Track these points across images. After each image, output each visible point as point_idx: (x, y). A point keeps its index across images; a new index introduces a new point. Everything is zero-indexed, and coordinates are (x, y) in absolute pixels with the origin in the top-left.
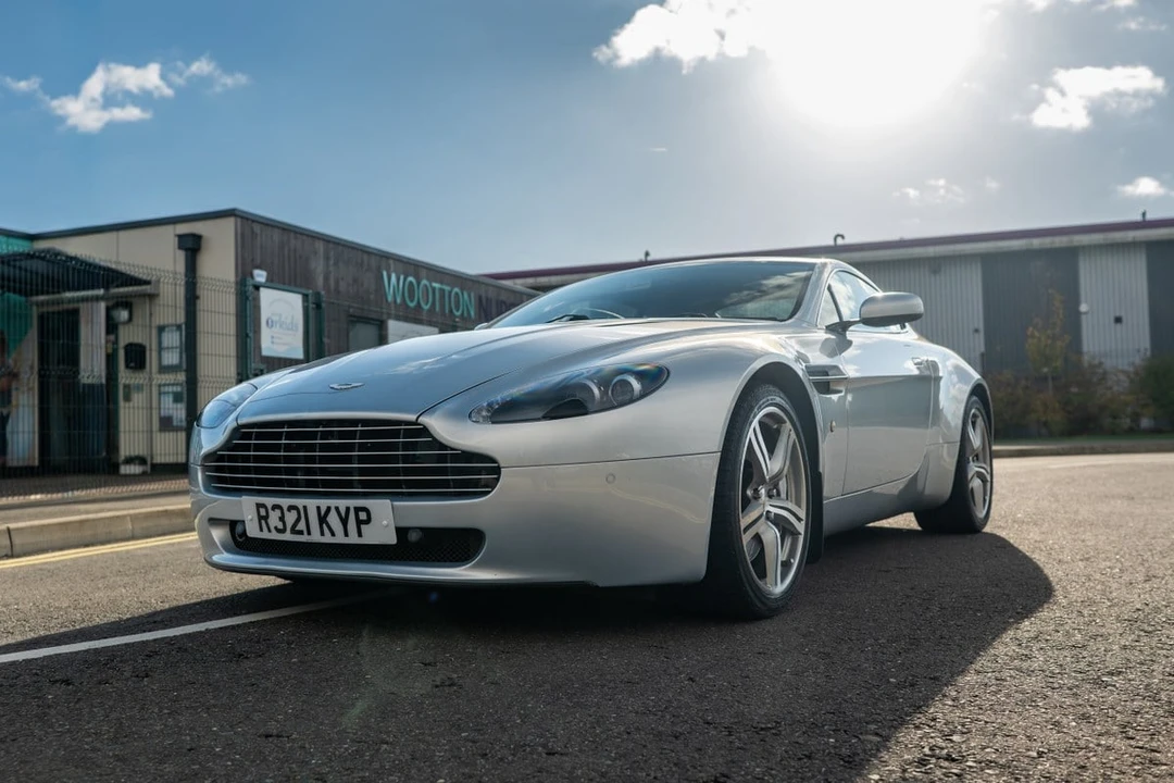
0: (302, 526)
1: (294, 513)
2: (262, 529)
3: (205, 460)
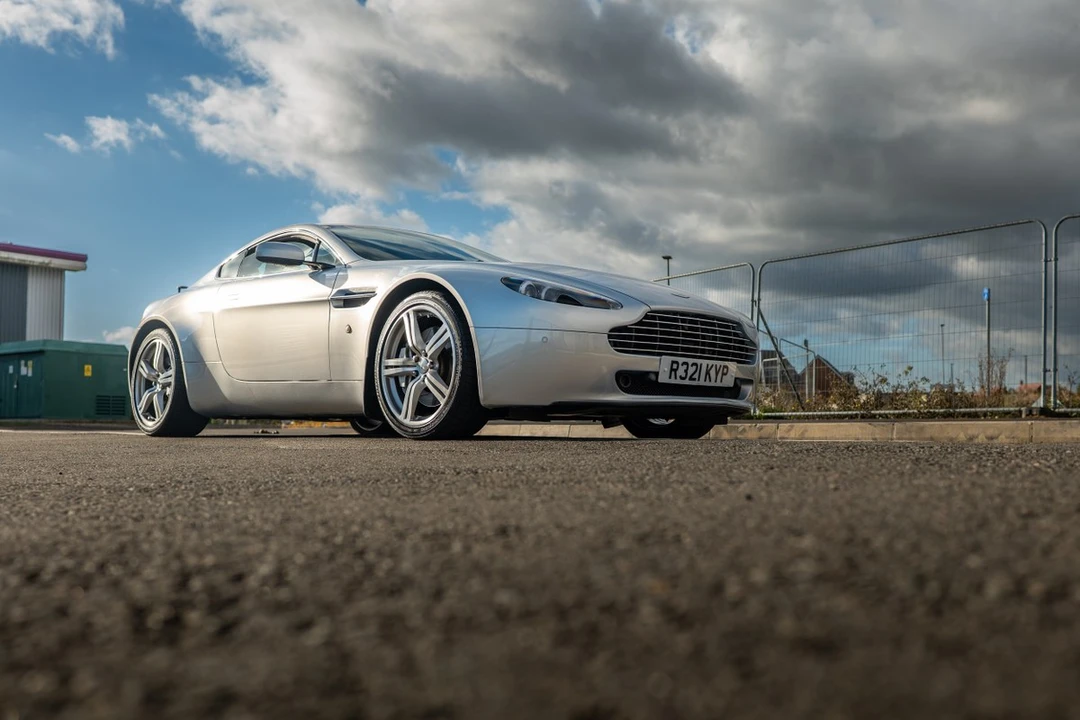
0: (696, 376)
1: (694, 367)
2: (670, 377)
3: (613, 330)
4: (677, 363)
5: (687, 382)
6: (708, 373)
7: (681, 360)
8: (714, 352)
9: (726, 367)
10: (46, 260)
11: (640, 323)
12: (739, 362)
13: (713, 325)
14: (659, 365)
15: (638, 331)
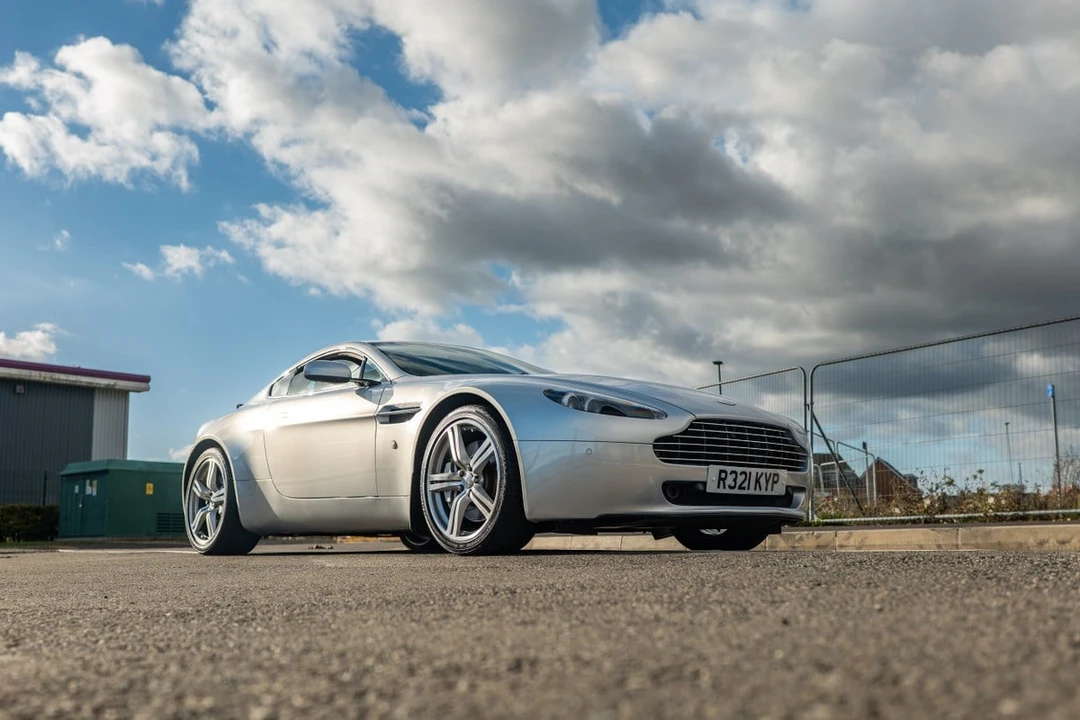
0: (745, 485)
1: (744, 476)
2: (719, 487)
3: (658, 440)
4: (725, 472)
5: (736, 491)
6: (757, 481)
7: (729, 469)
8: (763, 460)
9: (776, 475)
10: (112, 382)
11: (685, 432)
12: (789, 469)
13: (762, 432)
14: (708, 475)
15: (682, 440)
